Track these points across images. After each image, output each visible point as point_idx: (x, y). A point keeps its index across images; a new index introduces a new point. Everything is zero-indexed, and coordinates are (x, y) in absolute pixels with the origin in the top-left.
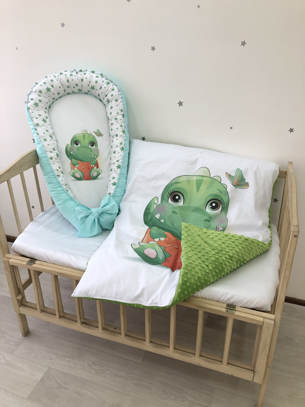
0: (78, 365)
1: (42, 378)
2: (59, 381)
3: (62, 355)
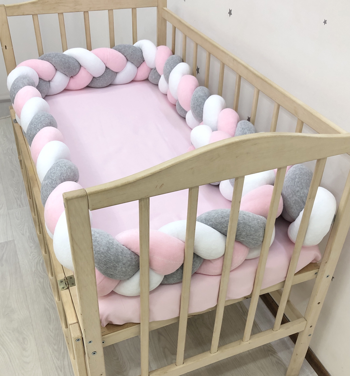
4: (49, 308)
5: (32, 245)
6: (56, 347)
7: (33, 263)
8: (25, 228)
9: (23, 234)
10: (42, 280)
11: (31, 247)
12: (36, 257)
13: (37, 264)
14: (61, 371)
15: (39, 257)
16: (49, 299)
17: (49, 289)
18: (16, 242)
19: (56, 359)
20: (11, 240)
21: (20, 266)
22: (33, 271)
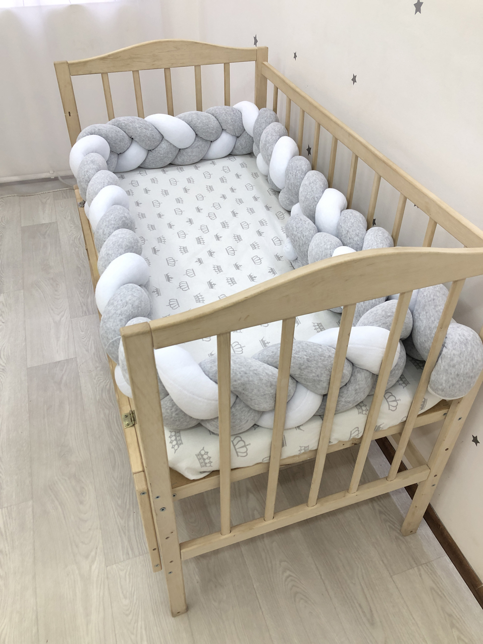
0: (96, 379)
1: (59, 362)
2: (65, 378)
3: (100, 356)
4: (114, 449)
5: (97, 365)
6: (120, 502)
7: (98, 390)
8: (90, 342)
9: (87, 351)
10: (107, 412)
11: (96, 368)
12: (102, 380)
13: (102, 391)
14: (125, 533)
15: (105, 381)
16: (114, 438)
17: (116, 424)
18: (78, 360)
19: (119, 517)
20: (73, 357)
21: (81, 392)
22: (97, 399)
